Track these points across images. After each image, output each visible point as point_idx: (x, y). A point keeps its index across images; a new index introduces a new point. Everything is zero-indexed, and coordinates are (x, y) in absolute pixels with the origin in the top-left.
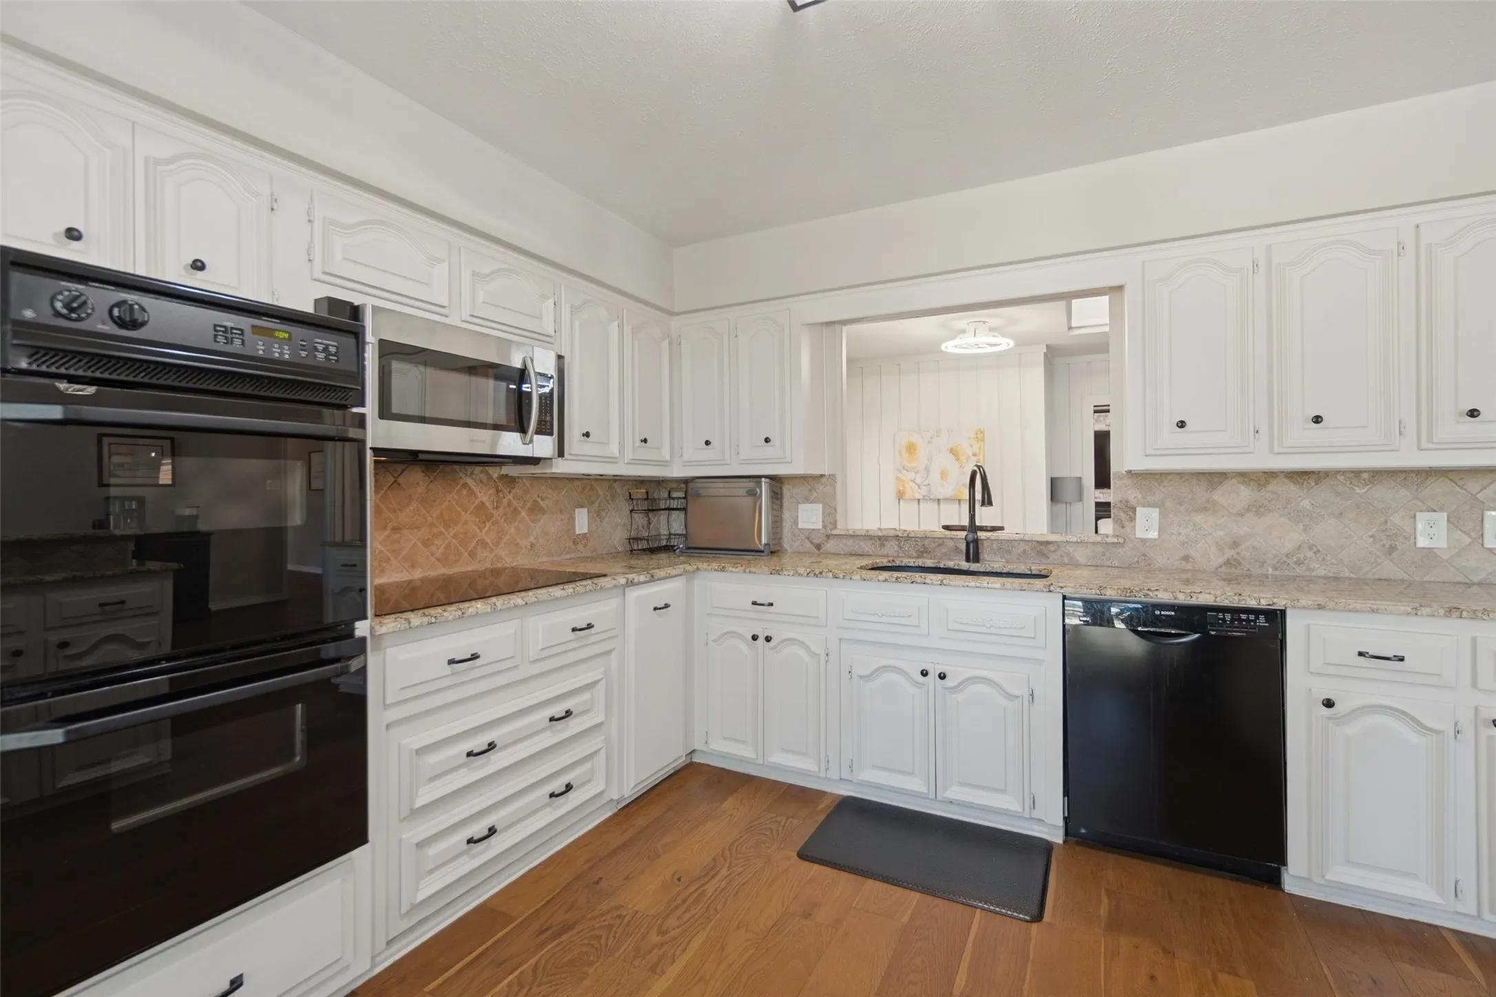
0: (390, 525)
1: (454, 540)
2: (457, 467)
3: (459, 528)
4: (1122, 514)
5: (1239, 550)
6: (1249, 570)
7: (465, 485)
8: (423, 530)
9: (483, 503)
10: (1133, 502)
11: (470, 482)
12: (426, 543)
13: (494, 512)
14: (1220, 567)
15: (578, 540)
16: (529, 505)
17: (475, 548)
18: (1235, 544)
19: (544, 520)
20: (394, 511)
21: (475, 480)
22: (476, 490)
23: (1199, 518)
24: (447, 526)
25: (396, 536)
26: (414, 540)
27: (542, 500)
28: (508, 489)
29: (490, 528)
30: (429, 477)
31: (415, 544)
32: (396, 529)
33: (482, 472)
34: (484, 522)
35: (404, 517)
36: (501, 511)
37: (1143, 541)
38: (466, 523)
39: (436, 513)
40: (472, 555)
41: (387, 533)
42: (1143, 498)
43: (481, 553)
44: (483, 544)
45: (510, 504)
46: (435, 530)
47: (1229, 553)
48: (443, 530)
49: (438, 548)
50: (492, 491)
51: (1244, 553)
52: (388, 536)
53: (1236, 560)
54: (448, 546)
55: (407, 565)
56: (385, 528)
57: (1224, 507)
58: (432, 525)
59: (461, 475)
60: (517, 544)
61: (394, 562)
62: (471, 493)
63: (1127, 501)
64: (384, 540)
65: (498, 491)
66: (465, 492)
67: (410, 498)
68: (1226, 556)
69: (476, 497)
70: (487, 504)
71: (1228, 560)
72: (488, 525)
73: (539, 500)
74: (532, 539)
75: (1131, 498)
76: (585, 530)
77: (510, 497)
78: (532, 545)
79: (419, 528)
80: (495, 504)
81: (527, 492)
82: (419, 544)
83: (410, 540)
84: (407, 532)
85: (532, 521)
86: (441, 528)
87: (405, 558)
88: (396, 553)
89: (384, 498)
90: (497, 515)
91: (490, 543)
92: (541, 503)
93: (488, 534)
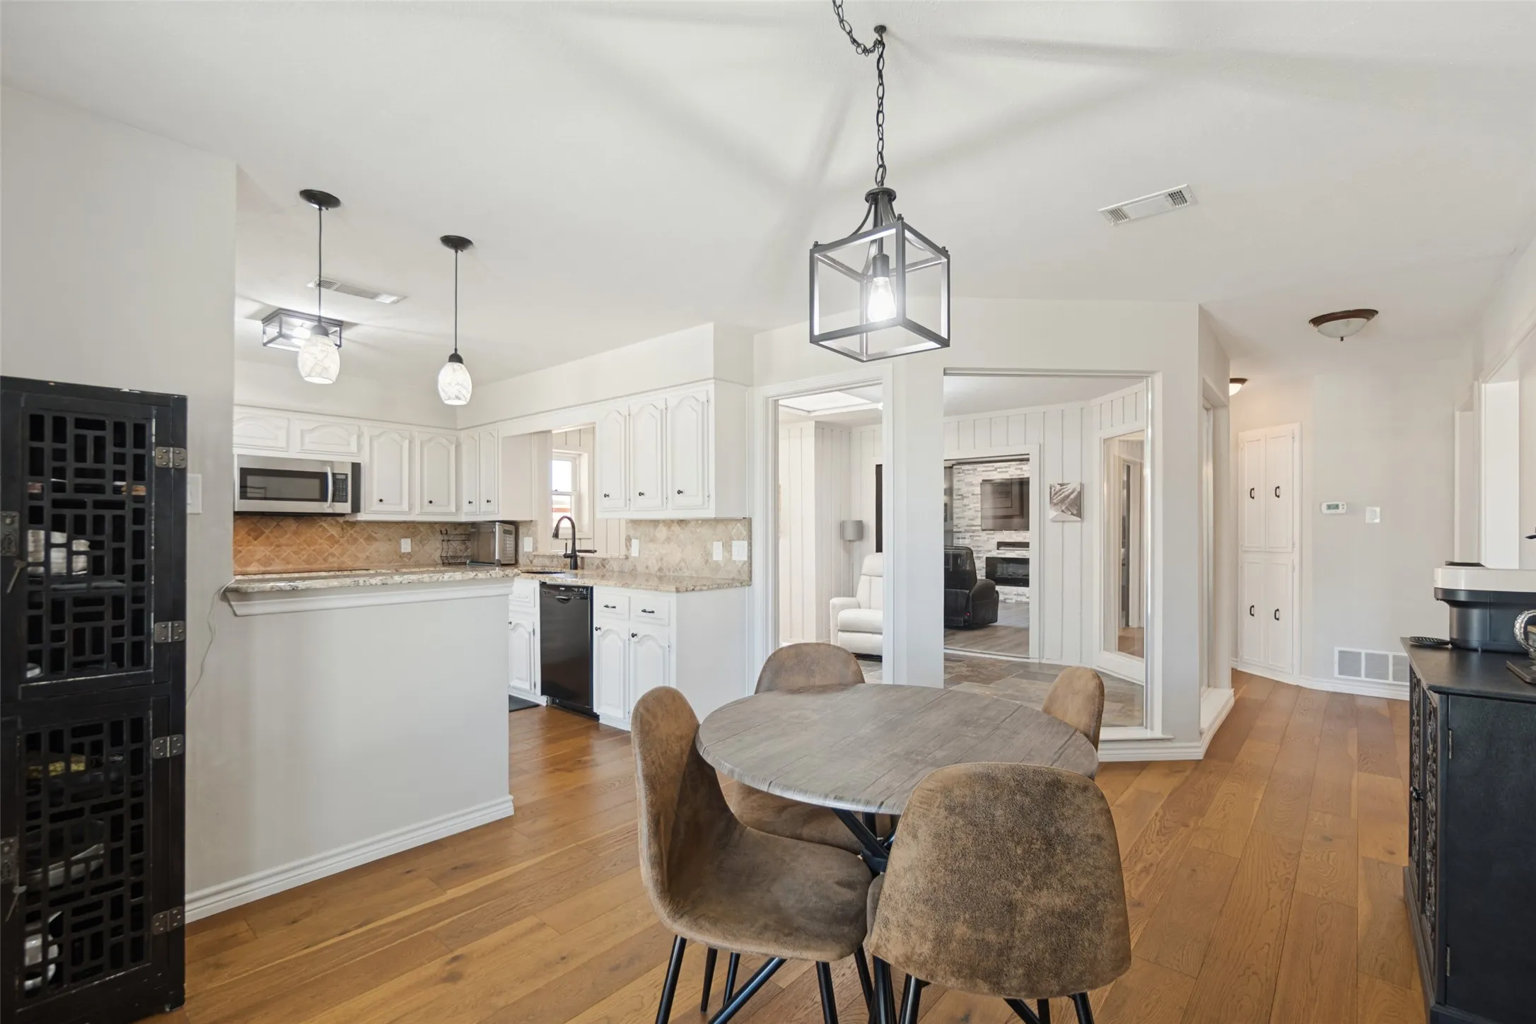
0: (275, 544)
1: (314, 553)
2: (315, 518)
3: (317, 547)
7: (321, 526)
8: (294, 547)
9: (333, 535)
11: (324, 525)
12: (295, 553)
13: (340, 539)
15: (402, 556)
16: (366, 535)
17: (328, 557)
19: (376, 545)
20: (277, 538)
21: (328, 524)
22: (329, 528)
24: (309, 546)
25: (277, 549)
26: (289, 551)
27: (375, 533)
28: (351, 528)
29: (337, 547)
30: (298, 522)
31: (289, 553)
32: (278, 546)
33: (332, 519)
34: (333, 544)
35: (283, 541)
36: (345, 538)
38: (321, 544)
40: (325, 560)
41: (272, 547)
42: (635, 534)
43: (331, 559)
44: (333, 555)
45: (351, 535)
46: (301, 547)
48: (307, 547)
49: (303, 555)
50: (339, 529)
52: (274, 549)
54: (309, 555)
56: (271, 545)
58: (300, 544)
60: (356, 556)
61: (277, 561)
62: (325, 529)
63: (629, 536)
64: (271, 551)
65: (343, 529)
66: (321, 529)
67: (286, 532)
69: (328, 531)
70: (336, 536)
73: (373, 534)
74: (368, 554)
75: (631, 534)
76: (409, 550)
77: (352, 532)
78: (368, 557)
79: (291, 546)
81: (364, 529)
82: (292, 553)
83: (286, 552)
84: (284, 547)
85: (368, 545)
86: (305, 546)
87: (283, 559)
88: (278, 557)
89: (271, 532)
90: (342, 541)
91: (337, 554)
92: (375, 535)
93: (336, 550)
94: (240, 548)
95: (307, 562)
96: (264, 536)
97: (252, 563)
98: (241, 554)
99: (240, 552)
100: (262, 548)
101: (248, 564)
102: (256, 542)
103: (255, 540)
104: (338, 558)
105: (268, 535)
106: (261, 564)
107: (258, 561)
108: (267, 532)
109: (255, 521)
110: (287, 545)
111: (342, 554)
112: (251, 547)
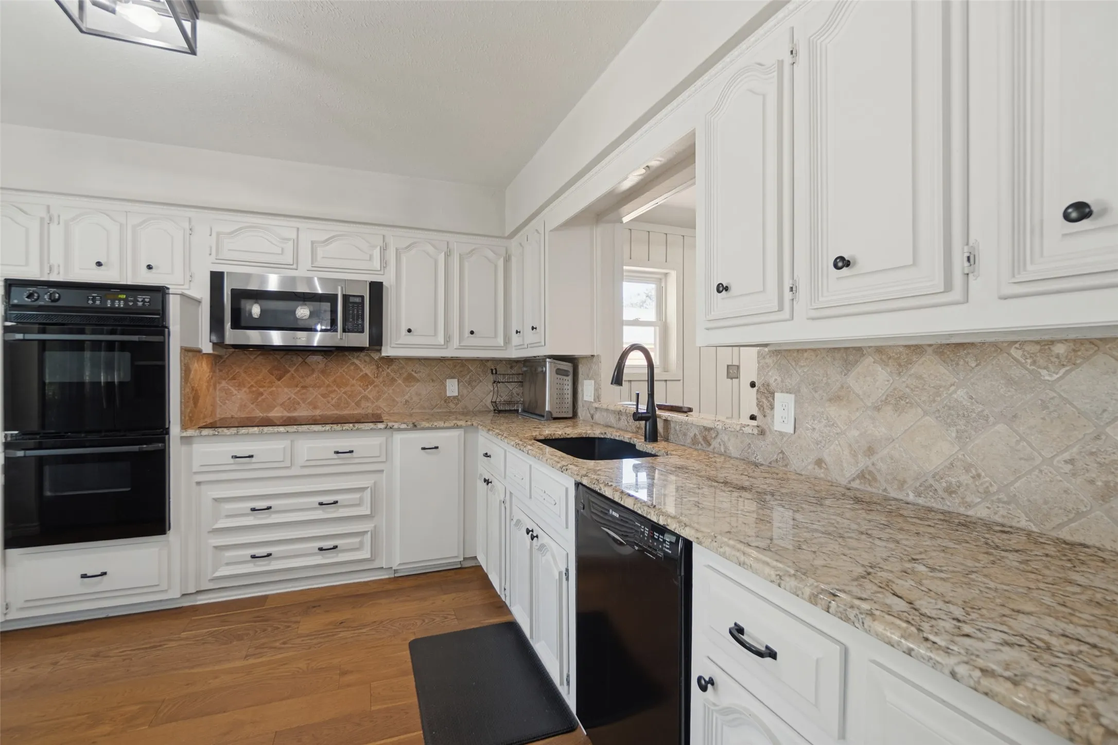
0: (301, 385)
1: (344, 396)
2: (347, 353)
3: (348, 388)
4: (764, 400)
5: (875, 458)
6: (885, 490)
7: (353, 363)
8: (322, 389)
9: (366, 374)
10: (773, 385)
11: (357, 362)
12: (324, 396)
13: (376, 380)
14: (854, 480)
15: (448, 400)
16: (405, 375)
17: (360, 400)
18: (870, 451)
19: (416, 387)
20: (302, 377)
21: (360, 361)
22: (362, 366)
23: (833, 411)
24: (339, 387)
25: (304, 391)
26: (316, 394)
27: (416, 373)
28: (387, 366)
29: (372, 389)
30: (327, 359)
31: (316, 396)
32: (304, 387)
33: (366, 355)
34: (367, 385)
35: (309, 381)
36: (381, 379)
37: (782, 434)
38: (353, 385)
39: (332, 379)
40: (358, 404)
41: (298, 389)
42: (782, 381)
43: (364, 404)
44: (366, 398)
45: (388, 375)
46: (330, 389)
47: (864, 462)
48: (337, 389)
49: (332, 399)
50: (375, 367)
51: (881, 465)
52: (299, 391)
53: (870, 472)
54: (340, 399)
55: (311, 407)
56: (297, 386)
57: (858, 396)
58: (329, 386)
59: (350, 357)
60: (394, 400)
61: (303, 405)
63: (768, 385)
64: (296, 393)
65: (378, 368)
66: (352, 368)
67: (313, 370)
68: (861, 465)
69: (361, 371)
70: (369, 374)
71: (862, 471)
72: (370, 388)
73: (413, 373)
74: (407, 397)
75: (772, 381)
76: (456, 394)
77: (389, 371)
78: (407, 401)
79: (319, 387)
80: (376, 375)
81: (403, 368)
82: (319, 396)
83: (313, 394)
84: (311, 389)
85: (407, 386)
86: (335, 388)
87: (310, 403)
88: (304, 400)
89: (296, 370)
90: (377, 381)
91: (372, 398)
92: (416, 375)
93: (371, 392)
94: (261, 390)
95: (337, 406)
96: (288, 375)
97: (275, 407)
98: (263, 397)
99: (262, 394)
100: (286, 390)
101: (271, 408)
102: (279, 382)
103: (279, 380)
104: (373, 403)
105: (293, 374)
106: (285, 409)
107: (282, 405)
108: (292, 370)
109: (278, 357)
110: (314, 386)
111: (378, 399)
112: (274, 389)
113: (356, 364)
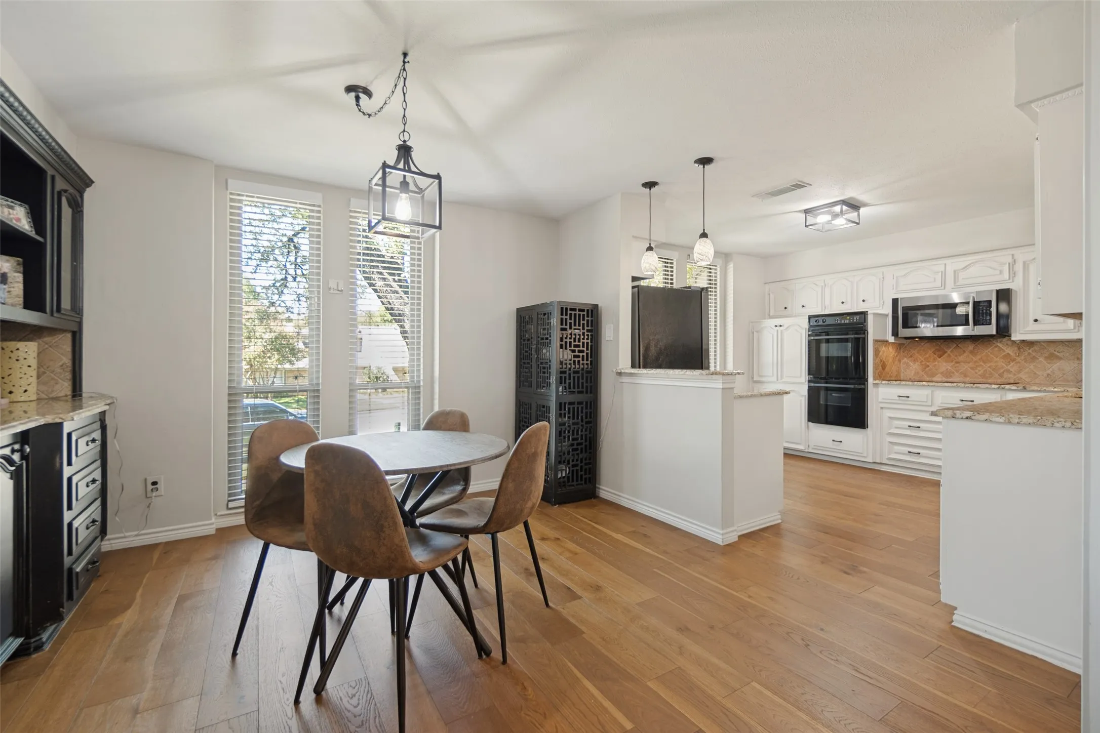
1: (989, 369)
3: (993, 364)
8: (971, 363)
9: (1008, 353)
12: (972, 368)
13: (1017, 358)
17: (1003, 372)
20: (956, 356)
21: (1003, 344)
22: (1004, 348)
24: (985, 363)
25: (958, 365)
26: (966, 367)
27: (1058, 352)
28: (1028, 347)
29: (1013, 365)
30: (975, 344)
31: (967, 368)
32: (957, 363)
34: (1009, 362)
35: (961, 358)
36: (1023, 357)
38: (996, 362)
39: (979, 357)
40: (1001, 375)
41: (953, 363)
43: (1006, 375)
44: (1008, 371)
45: (1029, 354)
46: (977, 364)
48: (983, 364)
49: (979, 371)
50: (1016, 348)
52: (954, 365)
55: (962, 376)
56: (952, 362)
58: (976, 362)
59: (994, 342)
60: (1035, 373)
61: (957, 374)
62: (1000, 349)
64: (952, 366)
65: (1019, 348)
66: (996, 349)
67: (964, 352)
69: (1004, 351)
70: (1012, 354)
72: (1012, 364)
73: (1056, 353)
74: (1049, 372)
78: (1048, 375)
79: (969, 363)
80: (1018, 354)
81: (1045, 348)
82: (969, 369)
83: (965, 367)
84: (962, 364)
85: (1049, 363)
86: (981, 363)
87: (961, 373)
88: (957, 371)
89: (952, 351)
90: (1018, 359)
91: (1013, 371)
92: (1058, 354)
93: (1012, 367)
94: (928, 363)
95: (983, 376)
96: (946, 355)
97: (937, 374)
98: (929, 368)
99: (928, 366)
100: (944, 364)
101: (933, 375)
102: (940, 359)
103: (940, 357)
104: (1015, 375)
105: (949, 354)
106: (944, 376)
107: (942, 373)
108: (949, 352)
109: (940, 344)
110: (965, 362)
111: (1020, 372)
112: (936, 363)
113: (999, 347)
